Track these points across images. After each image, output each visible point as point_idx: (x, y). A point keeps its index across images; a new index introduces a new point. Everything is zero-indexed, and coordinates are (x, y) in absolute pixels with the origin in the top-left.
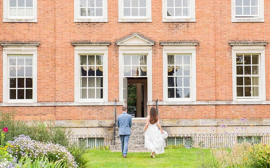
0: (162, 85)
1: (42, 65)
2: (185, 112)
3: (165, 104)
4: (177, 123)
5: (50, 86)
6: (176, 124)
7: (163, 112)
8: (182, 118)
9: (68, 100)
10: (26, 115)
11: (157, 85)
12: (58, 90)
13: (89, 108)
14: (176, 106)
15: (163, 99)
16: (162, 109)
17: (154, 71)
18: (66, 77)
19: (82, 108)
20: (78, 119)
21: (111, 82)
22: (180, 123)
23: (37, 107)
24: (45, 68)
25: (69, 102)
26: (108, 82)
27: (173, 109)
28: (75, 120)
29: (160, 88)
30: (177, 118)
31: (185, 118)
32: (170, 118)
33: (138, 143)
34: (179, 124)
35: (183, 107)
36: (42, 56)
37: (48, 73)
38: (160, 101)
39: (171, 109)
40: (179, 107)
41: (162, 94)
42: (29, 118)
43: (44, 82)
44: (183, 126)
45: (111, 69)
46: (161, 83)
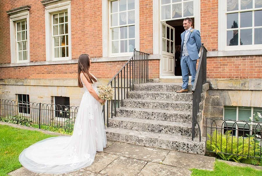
0: (217, 25)
1: (75, 19)
2: (256, 67)
3: (221, 54)
4: (242, 84)
5: (82, 41)
6: (238, 87)
7: (217, 68)
8: (250, 78)
9: (97, 55)
10: (64, 73)
11: (209, 26)
12: (88, 45)
13: (118, 64)
14: (240, 58)
15: (217, 47)
16: (216, 63)
17: (204, 5)
18: (94, 29)
19: (111, 64)
20: (107, 78)
21: (143, 29)
22: (246, 85)
23: (72, 65)
24: (78, 22)
25: (98, 57)
26: (140, 29)
27: (234, 62)
28: (104, 79)
29: (213, 31)
30: (241, 77)
31: (256, 77)
32: (230, 77)
33: (150, 129)
34: (245, 87)
35: (252, 59)
36: (75, 9)
37: (80, 27)
38: (214, 50)
39: (231, 62)
40: (245, 59)
41: (217, 40)
42: (66, 76)
43: (77, 38)
44: (252, 91)
45: (143, 12)
46: (215, 23)
